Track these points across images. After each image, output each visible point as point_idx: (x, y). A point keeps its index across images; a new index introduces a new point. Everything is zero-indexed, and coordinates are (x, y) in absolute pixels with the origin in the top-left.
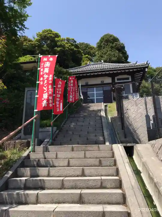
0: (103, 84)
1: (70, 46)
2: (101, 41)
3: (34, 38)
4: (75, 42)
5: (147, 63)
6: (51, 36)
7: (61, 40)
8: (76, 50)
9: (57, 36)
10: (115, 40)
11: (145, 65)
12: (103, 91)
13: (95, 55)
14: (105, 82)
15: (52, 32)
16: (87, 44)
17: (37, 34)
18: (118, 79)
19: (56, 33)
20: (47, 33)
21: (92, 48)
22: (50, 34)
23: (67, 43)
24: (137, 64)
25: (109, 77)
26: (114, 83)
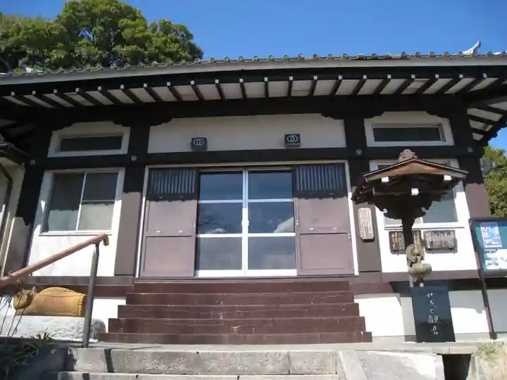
25: (329, 119)
26: (359, 152)
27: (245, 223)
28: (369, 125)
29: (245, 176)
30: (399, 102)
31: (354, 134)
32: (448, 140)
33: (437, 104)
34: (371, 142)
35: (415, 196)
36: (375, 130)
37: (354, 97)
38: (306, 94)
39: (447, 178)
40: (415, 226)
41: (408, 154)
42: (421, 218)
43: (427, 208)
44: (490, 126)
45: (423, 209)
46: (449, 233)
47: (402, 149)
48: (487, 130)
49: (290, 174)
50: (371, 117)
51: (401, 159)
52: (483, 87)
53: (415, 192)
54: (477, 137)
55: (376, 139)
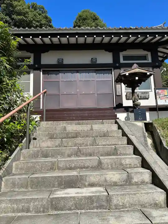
0: (94, 66)
14: (99, 62)
25: (107, 52)
26: (117, 65)
28: (122, 55)
31: (116, 58)
32: (150, 60)
34: (122, 61)
35: (137, 80)
36: (123, 57)
37: (117, 43)
38: (99, 42)
39: (148, 74)
40: (136, 91)
41: (135, 65)
42: (138, 88)
43: (140, 84)
44: (166, 55)
45: (139, 85)
46: (147, 93)
47: (133, 64)
48: (165, 56)
50: (122, 51)
51: (133, 67)
52: (164, 40)
53: (137, 78)
54: (160, 59)
55: (124, 60)
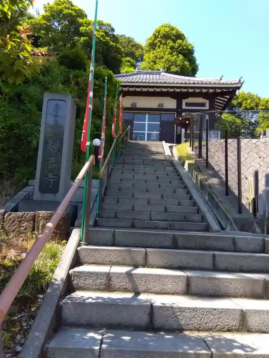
0: (161, 110)
1: (102, 36)
2: (156, 35)
3: (39, 14)
4: (113, 30)
5: (240, 81)
6: (70, 14)
7: (87, 23)
8: (113, 45)
9: (81, 14)
10: (180, 36)
11: (237, 84)
12: (161, 121)
13: (142, 60)
14: (164, 107)
15: (72, 5)
16: (129, 38)
17: (45, 7)
18: (187, 104)
19: (79, 10)
20: (63, 6)
21: (137, 46)
22: (68, 8)
23: (97, 30)
24: (222, 81)
25: (172, 99)
26: (179, 110)
27: (146, 129)
28: (184, 102)
29: (147, 115)
30: (194, 95)
31: (179, 104)
32: (207, 107)
33: (205, 96)
34: (184, 107)
36: (186, 103)
49: (159, 116)
50: (185, 99)
